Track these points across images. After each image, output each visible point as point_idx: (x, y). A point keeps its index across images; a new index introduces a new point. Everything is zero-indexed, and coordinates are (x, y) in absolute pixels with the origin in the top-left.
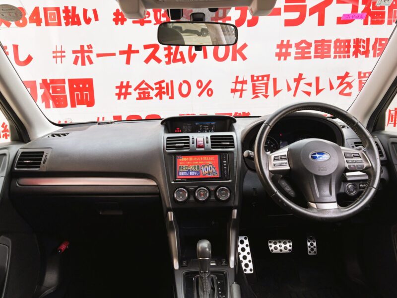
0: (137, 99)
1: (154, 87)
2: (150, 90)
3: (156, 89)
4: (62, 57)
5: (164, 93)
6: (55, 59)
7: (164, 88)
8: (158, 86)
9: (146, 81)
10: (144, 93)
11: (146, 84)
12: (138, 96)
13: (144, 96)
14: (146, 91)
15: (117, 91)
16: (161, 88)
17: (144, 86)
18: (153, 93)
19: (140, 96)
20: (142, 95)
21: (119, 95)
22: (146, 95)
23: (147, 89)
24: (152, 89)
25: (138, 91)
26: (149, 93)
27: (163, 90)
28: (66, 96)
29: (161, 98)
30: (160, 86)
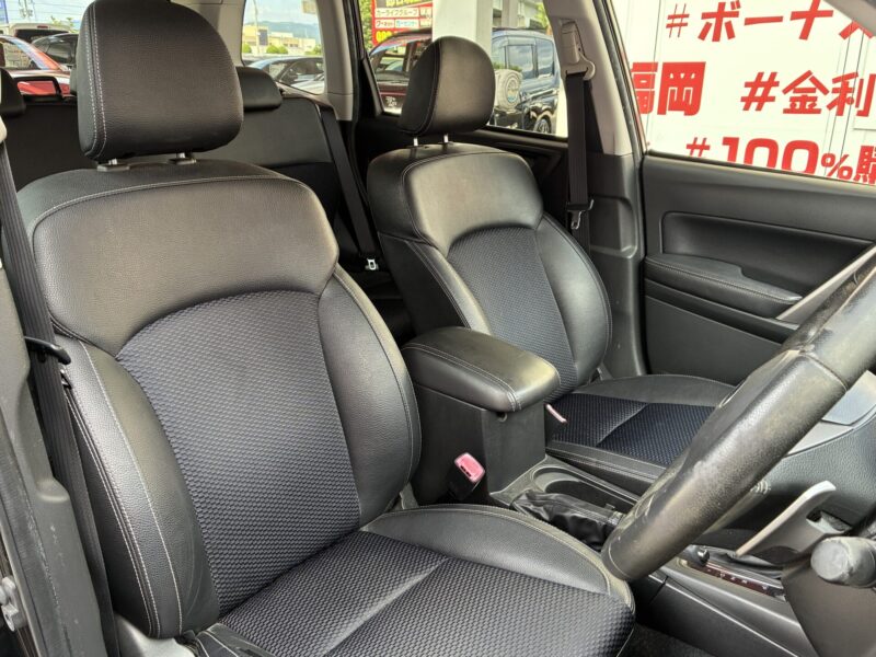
0: (786, 111)
1: (830, 86)
2: (818, 93)
3: (835, 91)
4: (681, 25)
5: (850, 101)
6: (669, 29)
7: (852, 90)
8: (839, 85)
9: (816, 74)
10: (803, 100)
11: (814, 80)
12: (787, 105)
13: (803, 105)
14: (810, 95)
15: (747, 92)
16: (845, 89)
17: (807, 84)
18: (823, 101)
19: (793, 105)
20: (798, 104)
21: (747, 101)
22: (808, 103)
23: (813, 90)
24: (825, 91)
25: (791, 94)
26: (815, 99)
27: (849, 95)
28: (653, 93)
29: (840, 113)
30: (845, 85)
